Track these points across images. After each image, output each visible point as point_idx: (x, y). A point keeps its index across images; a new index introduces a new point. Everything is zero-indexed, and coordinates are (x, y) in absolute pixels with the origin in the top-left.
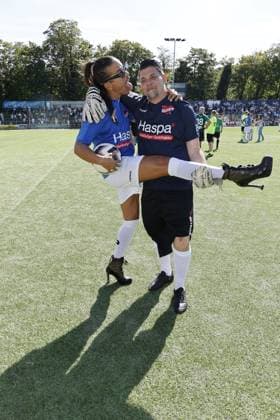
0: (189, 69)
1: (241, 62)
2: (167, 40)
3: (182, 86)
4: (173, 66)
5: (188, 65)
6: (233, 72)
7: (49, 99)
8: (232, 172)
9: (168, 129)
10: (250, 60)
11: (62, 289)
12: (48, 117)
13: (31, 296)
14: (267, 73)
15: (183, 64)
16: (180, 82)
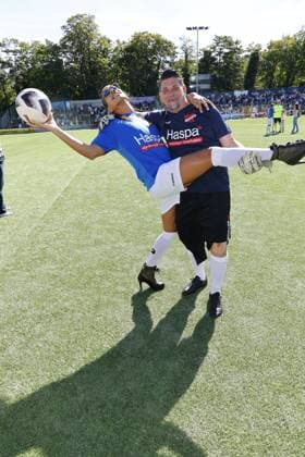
0: (214, 59)
1: (269, 48)
2: (189, 29)
3: (207, 77)
4: (197, 57)
5: (213, 54)
6: (261, 59)
9: (196, 132)
10: (279, 45)
11: (96, 297)
12: (68, 117)
13: (66, 304)
14: (297, 58)
15: (207, 54)
16: (205, 73)
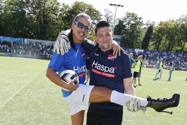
0: (125, 26)
1: (160, 25)
2: (111, 5)
3: (119, 37)
4: (114, 23)
5: (124, 24)
6: (154, 31)
7: (26, 37)
8: (153, 103)
9: (112, 70)
10: (166, 25)
14: (176, 35)
15: (121, 22)
16: (118, 34)
